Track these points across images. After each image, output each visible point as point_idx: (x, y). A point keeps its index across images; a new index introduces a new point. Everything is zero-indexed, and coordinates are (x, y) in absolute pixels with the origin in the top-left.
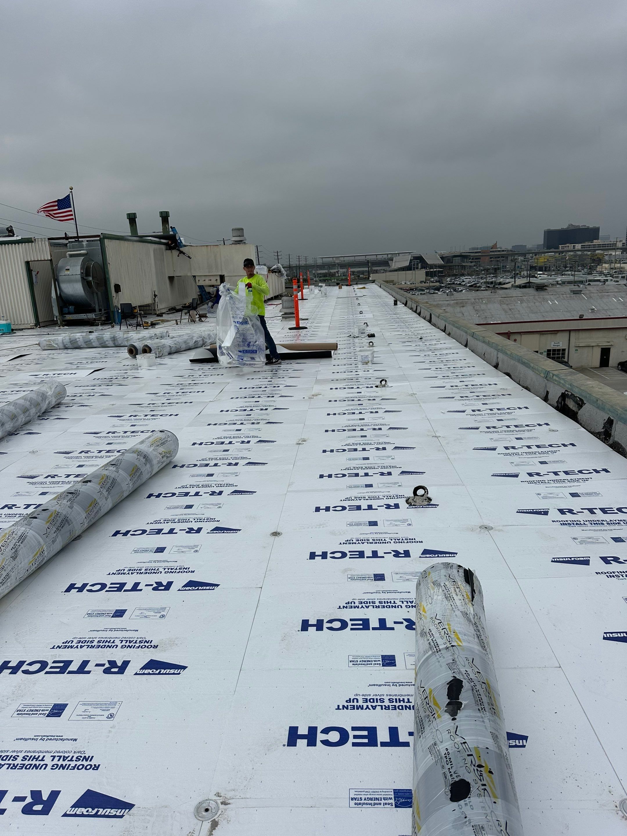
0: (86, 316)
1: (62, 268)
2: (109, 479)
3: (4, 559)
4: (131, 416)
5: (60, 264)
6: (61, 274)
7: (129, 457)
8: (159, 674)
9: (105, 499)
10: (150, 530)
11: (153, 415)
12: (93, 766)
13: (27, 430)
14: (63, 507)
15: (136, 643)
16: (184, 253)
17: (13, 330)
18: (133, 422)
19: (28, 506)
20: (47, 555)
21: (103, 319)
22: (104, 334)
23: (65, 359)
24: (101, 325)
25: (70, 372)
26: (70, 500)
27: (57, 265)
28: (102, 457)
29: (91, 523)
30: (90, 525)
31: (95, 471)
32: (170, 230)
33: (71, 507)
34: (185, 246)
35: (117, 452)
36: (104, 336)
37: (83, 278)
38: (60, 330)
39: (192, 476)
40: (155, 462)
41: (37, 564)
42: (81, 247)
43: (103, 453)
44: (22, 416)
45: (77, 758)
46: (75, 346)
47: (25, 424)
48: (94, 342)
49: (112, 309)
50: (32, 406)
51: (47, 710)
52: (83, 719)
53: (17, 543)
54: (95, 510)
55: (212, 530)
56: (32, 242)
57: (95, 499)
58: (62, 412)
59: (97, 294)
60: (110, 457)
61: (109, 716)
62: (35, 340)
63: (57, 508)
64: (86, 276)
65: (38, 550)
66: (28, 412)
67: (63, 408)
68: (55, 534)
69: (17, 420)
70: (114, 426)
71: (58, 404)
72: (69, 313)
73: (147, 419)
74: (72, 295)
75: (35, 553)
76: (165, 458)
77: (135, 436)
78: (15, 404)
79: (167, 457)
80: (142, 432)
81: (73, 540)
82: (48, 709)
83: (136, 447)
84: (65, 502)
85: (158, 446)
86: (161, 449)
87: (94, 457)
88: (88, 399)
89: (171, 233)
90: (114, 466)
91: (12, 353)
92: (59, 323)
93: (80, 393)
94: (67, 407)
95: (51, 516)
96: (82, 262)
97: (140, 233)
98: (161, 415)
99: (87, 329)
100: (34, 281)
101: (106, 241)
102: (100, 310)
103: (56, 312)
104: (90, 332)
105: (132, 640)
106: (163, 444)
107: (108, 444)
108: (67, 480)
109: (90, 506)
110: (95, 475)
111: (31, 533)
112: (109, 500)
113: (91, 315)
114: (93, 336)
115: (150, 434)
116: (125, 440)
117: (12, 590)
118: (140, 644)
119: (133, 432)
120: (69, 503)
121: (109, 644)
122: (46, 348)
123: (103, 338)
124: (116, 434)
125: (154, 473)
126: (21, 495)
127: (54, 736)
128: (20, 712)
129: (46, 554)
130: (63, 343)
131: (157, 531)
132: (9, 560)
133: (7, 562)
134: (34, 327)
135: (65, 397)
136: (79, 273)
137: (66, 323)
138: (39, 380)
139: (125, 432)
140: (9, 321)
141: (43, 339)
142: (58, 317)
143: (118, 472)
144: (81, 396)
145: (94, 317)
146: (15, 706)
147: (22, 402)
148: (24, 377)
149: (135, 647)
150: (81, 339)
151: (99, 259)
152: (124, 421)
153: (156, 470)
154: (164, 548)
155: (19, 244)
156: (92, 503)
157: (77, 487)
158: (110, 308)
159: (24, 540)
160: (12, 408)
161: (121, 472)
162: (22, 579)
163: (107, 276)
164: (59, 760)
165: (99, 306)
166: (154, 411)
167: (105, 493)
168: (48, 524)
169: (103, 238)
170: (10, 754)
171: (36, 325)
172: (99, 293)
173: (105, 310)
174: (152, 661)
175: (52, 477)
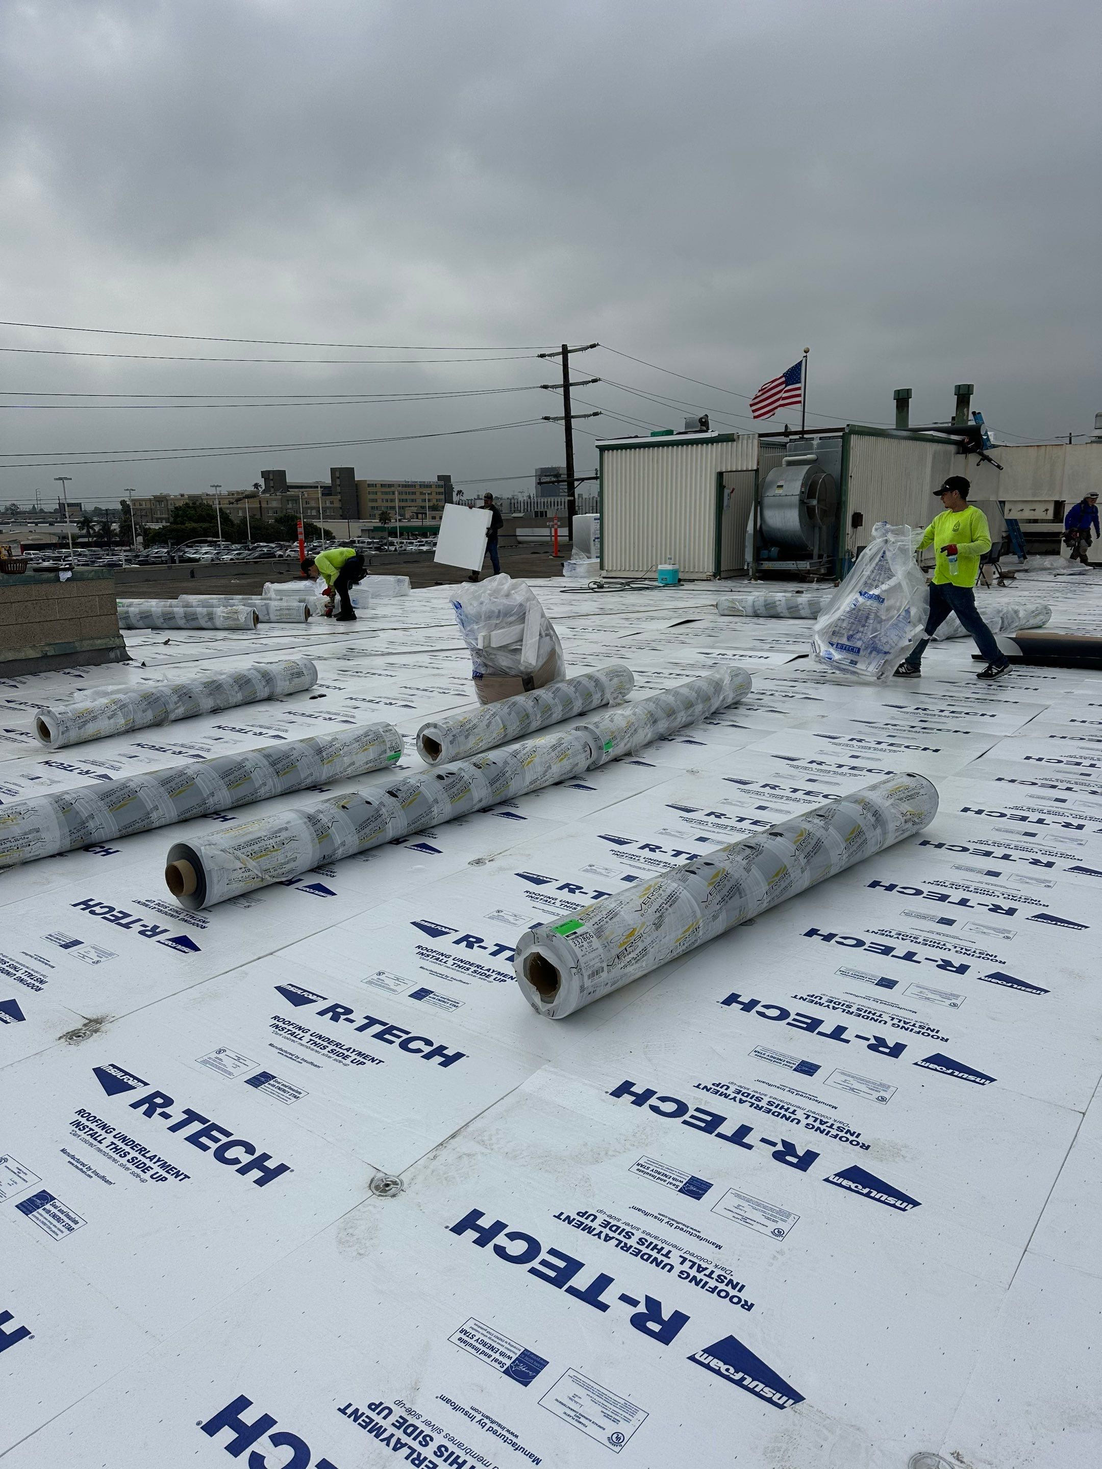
0: (795, 566)
1: (772, 483)
2: (812, 839)
3: (643, 924)
4: (852, 740)
5: (770, 476)
6: (768, 494)
7: (848, 808)
8: (867, 1195)
9: (800, 870)
10: (872, 943)
11: (892, 745)
12: (743, 1302)
13: (686, 736)
14: (735, 866)
15: (831, 1127)
16: (990, 460)
17: (680, 580)
18: (856, 750)
19: (678, 853)
20: (703, 935)
21: (823, 571)
22: (822, 597)
23: (754, 633)
24: (817, 581)
25: (760, 654)
26: (747, 857)
27: (764, 479)
28: (796, 800)
29: (772, 905)
30: (771, 906)
31: (789, 821)
32: (971, 417)
33: (748, 870)
34: (994, 446)
35: (823, 796)
36: (822, 599)
37: (802, 502)
38: (750, 585)
39: (957, 868)
40: (891, 826)
41: (686, 945)
42: (809, 448)
43: (799, 794)
44: (682, 713)
45: (719, 1276)
46: (771, 613)
47: (684, 727)
48: (803, 608)
49: (841, 556)
50: (699, 701)
51: (680, 1181)
52: (734, 1219)
53: (664, 905)
54: (783, 885)
55: (988, 976)
56: (733, 440)
57: (785, 866)
58: (741, 717)
59: (820, 528)
60: (810, 802)
61: (776, 1231)
62: (710, 599)
63: (727, 866)
64: (808, 498)
65: (691, 923)
66: (692, 709)
67: (742, 710)
68: (719, 906)
69: (675, 718)
70: (821, 752)
71: (736, 703)
72: (769, 559)
73: (881, 750)
74: (779, 530)
75: (687, 927)
76: (910, 824)
77: (855, 775)
78: (675, 693)
79: (914, 823)
80: (870, 771)
81: (741, 924)
82: (682, 1180)
83: (861, 793)
84: (739, 858)
85: (901, 799)
86: (906, 807)
87: (785, 798)
88: (784, 702)
89: (972, 423)
90: (822, 818)
91: (676, 615)
92: (751, 574)
93: (772, 690)
94: (749, 709)
95: (717, 875)
96: (806, 473)
97: (913, 423)
98: (907, 747)
99: (793, 586)
100: (725, 504)
101: (854, 438)
102: (820, 557)
103: (749, 556)
104: (798, 592)
105: (825, 1120)
106: (910, 797)
107: (810, 780)
108: (739, 825)
109: (777, 875)
110: (790, 827)
111: (685, 895)
112: (807, 874)
113: (803, 564)
114: (803, 599)
115: (883, 777)
116: (839, 779)
117: (645, 976)
118: (838, 1133)
119: (853, 768)
120: (745, 862)
121: (785, 1113)
122: (726, 612)
123: (818, 603)
124: (823, 767)
125: (885, 846)
126: (670, 834)
127: (688, 1227)
128: (642, 1168)
129: (701, 933)
130: (753, 606)
131: (883, 948)
132: (650, 927)
133: (647, 930)
134: (712, 578)
135: (747, 694)
136: (798, 493)
137: (761, 574)
138: (710, 662)
139: (840, 766)
140: (676, 567)
141: (724, 598)
142: (750, 565)
143: (827, 830)
144: (772, 695)
145: (808, 567)
146: (635, 1156)
147: (685, 691)
148: (689, 654)
149: (830, 1134)
150: (783, 602)
151: (835, 469)
152: (841, 747)
153: (890, 841)
154: (895, 983)
155: (713, 444)
156: (779, 871)
157: (759, 839)
158: (838, 551)
159: (674, 902)
160: (670, 699)
161: (832, 830)
162: (663, 962)
163: (843, 498)
164: (691, 1267)
165: (819, 549)
166: (894, 736)
167: (803, 861)
168: (711, 887)
169: (848, 433)
170: (623, 1226)
171: (715, 576)
172: (824, 528)
173: (828, 557)
174: (855, 1169)
175: (717, 816)
